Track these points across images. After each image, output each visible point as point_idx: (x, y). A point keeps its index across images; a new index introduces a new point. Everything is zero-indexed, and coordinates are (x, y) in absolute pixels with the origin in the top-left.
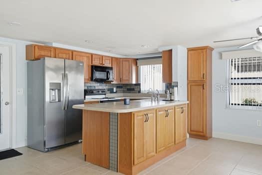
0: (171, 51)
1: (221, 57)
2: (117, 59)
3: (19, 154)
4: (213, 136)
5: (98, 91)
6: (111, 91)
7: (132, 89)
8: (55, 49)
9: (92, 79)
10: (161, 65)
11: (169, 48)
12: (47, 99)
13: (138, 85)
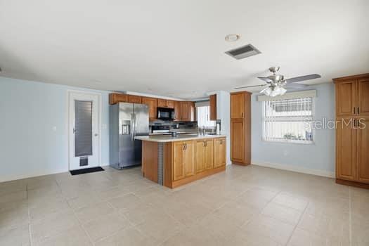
0: (215, 95)
1: (257, 100)
2: (179, 102)
3: (102, 170)
4: (252, 163)
5: (163, 126)
6: (175, 127)
7: (191, 126)
8: (129, 95)
9: (157, 118)
10: (209, 107)
11: (213, 93)
12: (120, 132)
13: (196, 122)
